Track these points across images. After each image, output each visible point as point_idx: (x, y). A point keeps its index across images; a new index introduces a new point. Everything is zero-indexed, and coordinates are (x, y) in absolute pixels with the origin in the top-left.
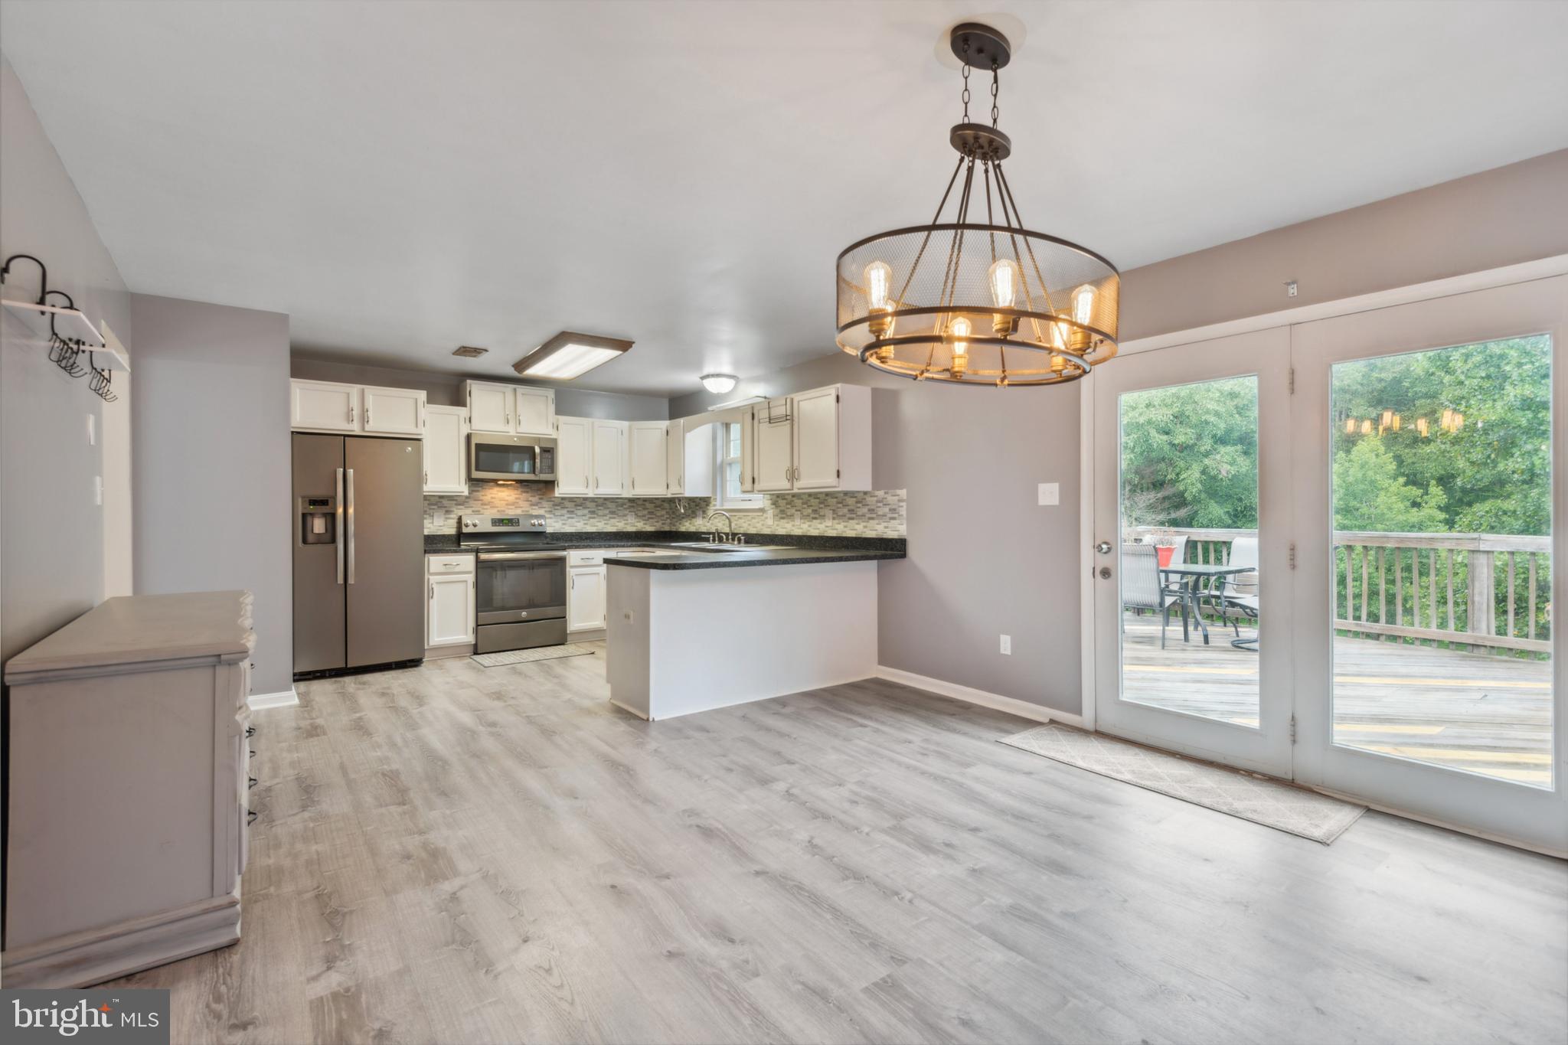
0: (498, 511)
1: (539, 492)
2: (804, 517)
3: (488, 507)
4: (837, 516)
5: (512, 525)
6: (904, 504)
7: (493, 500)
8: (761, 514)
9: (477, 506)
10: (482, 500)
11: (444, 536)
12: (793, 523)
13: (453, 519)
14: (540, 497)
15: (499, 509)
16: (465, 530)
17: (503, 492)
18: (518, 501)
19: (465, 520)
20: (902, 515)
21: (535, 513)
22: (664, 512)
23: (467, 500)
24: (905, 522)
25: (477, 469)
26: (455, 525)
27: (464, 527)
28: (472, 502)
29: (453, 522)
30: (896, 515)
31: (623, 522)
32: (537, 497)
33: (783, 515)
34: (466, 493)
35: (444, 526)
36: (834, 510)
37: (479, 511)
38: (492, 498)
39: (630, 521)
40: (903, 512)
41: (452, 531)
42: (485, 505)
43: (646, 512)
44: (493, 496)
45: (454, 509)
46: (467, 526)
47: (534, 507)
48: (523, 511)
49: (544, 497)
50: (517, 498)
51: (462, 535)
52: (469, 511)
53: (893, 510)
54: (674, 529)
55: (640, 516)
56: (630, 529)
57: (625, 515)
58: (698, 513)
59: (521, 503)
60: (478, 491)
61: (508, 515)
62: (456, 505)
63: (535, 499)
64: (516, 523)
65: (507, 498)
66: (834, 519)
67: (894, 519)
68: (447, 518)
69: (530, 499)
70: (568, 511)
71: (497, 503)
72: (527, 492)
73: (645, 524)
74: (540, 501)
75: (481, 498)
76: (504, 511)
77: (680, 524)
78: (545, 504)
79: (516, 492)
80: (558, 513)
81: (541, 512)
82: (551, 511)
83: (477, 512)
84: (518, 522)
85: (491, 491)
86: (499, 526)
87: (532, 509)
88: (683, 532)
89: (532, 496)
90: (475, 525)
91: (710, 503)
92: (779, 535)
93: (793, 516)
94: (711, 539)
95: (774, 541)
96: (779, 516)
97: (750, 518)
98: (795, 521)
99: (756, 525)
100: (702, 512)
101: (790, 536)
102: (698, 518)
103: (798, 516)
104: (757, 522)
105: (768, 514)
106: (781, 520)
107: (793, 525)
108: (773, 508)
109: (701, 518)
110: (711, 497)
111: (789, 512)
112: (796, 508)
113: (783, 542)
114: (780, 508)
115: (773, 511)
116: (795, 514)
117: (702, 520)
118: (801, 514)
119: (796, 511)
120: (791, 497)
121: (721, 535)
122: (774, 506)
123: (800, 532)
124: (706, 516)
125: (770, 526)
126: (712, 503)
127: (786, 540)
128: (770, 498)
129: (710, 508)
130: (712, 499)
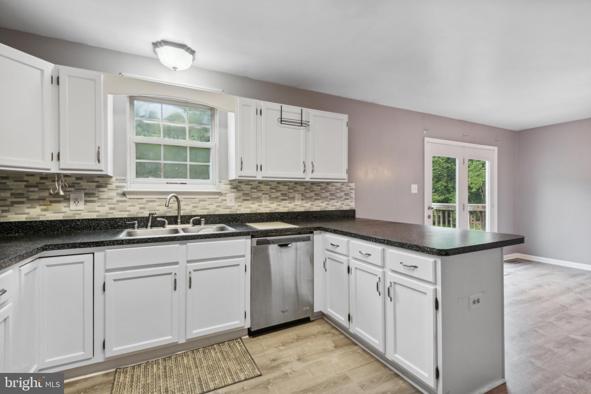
2: (271, 199)
4: (304, 197)
6: (353, 191)
8: (218, 196)
12: (260, 204)
20: (352, 197)
24: (354, 201)
30: (349, 197)
33: (247, 197)
36: (302, 194)
40: (353, 195)
53: (347, 194)
58: (72, 196)
66: (302, 200)
67: (347, 199)
91: (109, 184)
92: (243, 214)
93: (260, 198)
94: (136, 225)
95: (239, 220)
96: (242, 198)
97: (197, 200)
98: (262, 202)
99: (208, 207)
100: (83, 195)
101: (259, 214)
102: (72, 203)
103: (266, 198)
104: (209, 204)
105: (226, 197)
106: (245, 202)
107: (259, 206)
108: (234, 192)
109: (83, 202)
110: (111, 177)
111: (254, 195)
112: (263, 192)
113: (252, 219)
114: (244, 192)
115: (233, 194)
116: (262, 196)
117: (85, 204)
118: (269, 196)
119: (263, 194)
120: (257, 183)
121: (158, 219)
122: (235, 190)
123: (267, 210)
124: (96, 199)
125: (229, 207)
126: (114, 183)
127: (255, 217)
128: (230, 183)
129: (108, 190)
130: (114, 179)
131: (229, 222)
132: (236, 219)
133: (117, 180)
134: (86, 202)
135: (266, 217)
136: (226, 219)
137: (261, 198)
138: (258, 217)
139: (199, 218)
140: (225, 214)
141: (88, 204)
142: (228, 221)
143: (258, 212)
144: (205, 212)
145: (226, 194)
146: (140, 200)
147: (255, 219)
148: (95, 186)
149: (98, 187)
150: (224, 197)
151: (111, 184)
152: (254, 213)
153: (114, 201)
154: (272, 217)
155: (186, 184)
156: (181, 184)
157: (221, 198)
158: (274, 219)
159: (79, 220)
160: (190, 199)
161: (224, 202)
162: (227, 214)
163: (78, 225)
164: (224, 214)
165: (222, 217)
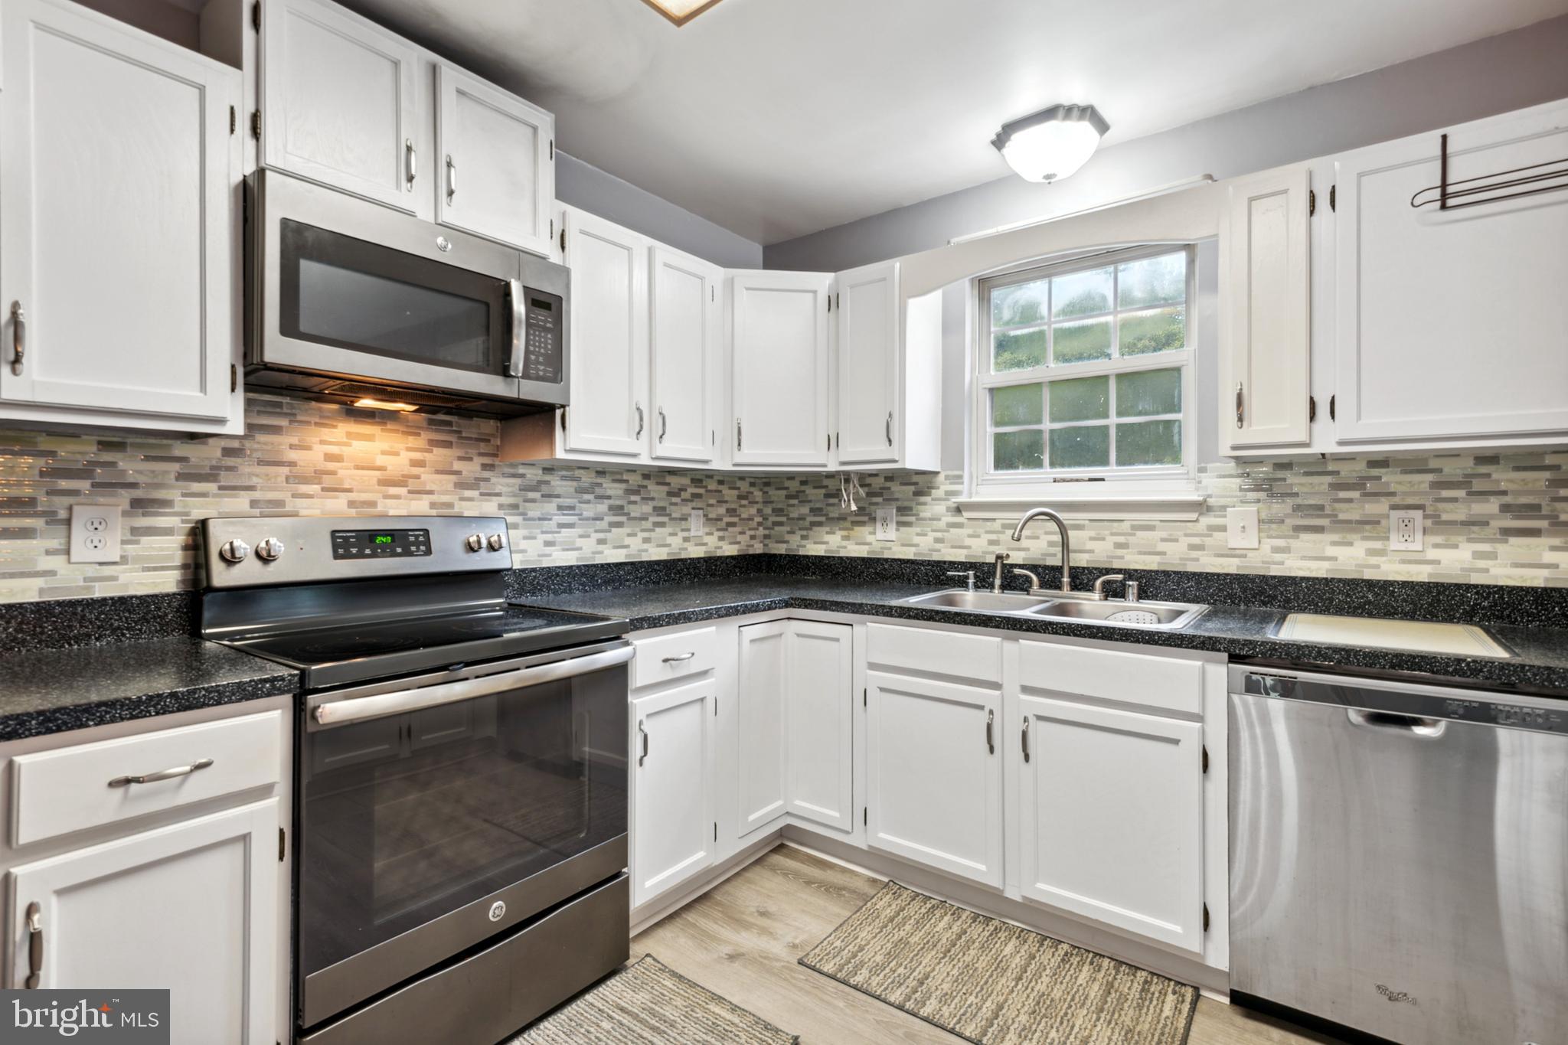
0: (351, 504)
1: (483, 447)
3: (314, 489)
5: (407, 553)
7: (331, 466)
9: (271, 484)
10: (292, 464)
11: (122, 603)
13: (168, 531)
14: (487, 460)
15: (353, 496)
16: (222, 576)
17: (370, 438)
18: (416, 471)
19: (219, 537)
21: (469, 509)
22: (753, 511)
23: (230, 461)
25: (290, 327)
26: (178, 558)
27: (217, 568)
28: (248, 470)
29: (171, 547)
31: (681, 534)
32: (478, 461)
33: (1311, 518)
34: (236, 425)
35: (124, 560)
37: (280, 503)
38: (329, 458)
39: (693, 533)
41: (168, 582)
42: (304, 480)
43: (722, 510)
44: (334, 450)
45: (174, 494)
46: (230, 559)
47: (468, 493)
48: (433, 505)
49: (497, 462)
50: (415, 463)
51: (207, 598)
52: (240, 502)
54: (781, 549)
55: (711, 519)
56: (695, 552)
57: (684, 518)
58: (880, 513)
59: (428, 478)
60: (276, 430)
61: (384, 516)
62: (180, 477)
63: (471, 468)
64: (417, 544)
65: (381, 461)
68: (136, 531)
69: (457, 466)
70: (560, 508)
71: (346, 474)
72: (448, 445)
73: (721, 539)
74: (486, 474)
75: (293, 455)
76: (372, 504)
77: (804, 537)
78: (503, 484)
79: (411, 441)
80: (534, 511)
81: (490, 507)
82: (515, 507)
83: (274, 509)
84: (427, 543)
85: (326, 433)
86: (360, 555)
87: (462, 499)
88: (821, 558)
89: (460, 458)
90: (265, 558)
91: (933, 488)
92: (1294, 578)
93: (1378, 523)
94: (971, 581)
95: (1274, 597)
96: (1290, 522)
97: (1126, 526)
98: (1388, 539)
99: (1162, 547)
100: (895, 511)
101: (1370, 584)
102: (878, 525)
103: (1407, 523)
104: (1163, 540)
105: (1225, 516)
106: (1305, 537)
107: (1372, 552)
108: (1258, 501)
109: (894, 526)
110: (938, 473)
111: (1351, 513)
112: (1397, 500)
113: (1331, 600)
114: (1299, 501)
115: (1253, 508)
116: (1388, 516)
117: (897, 530)
118: (1425, 517)
119: (1394, 507)
120: (1360, 467)
121: (1017, 571)
122: (1262, 495)
123: (1421, 574)
124: (912, 519)
125: (1238, 552)
126: (943, 487)
127: (1348, 595)
128: (1240, 471)
129: (933, 500)
130: (941, 478)
131: (1233, 602)
132: (1262, 592)
133: (947, 477)
134: (900, 524)
135: (1404, 600)
136: (1220, 590)
137: (1384, 522)
138: (1362, 598)
139: (1120, 577)
140: (1218, 575)
141: (902, 529)
142: (1231, 596)
143: (1369, 575)
144: (1151, 563)
145: (1224, 508)
146: (989, 524)
147: (1346, 603)
148: (911, 493)
149: (918, 493)
150: (1215, 516)
151: (938, 488)
152: (1340, 580)
153: (942, 524)
154: (1439, 601)
155: (1103, 480)
156: (1091, 480)
157: (1206, 521)
158: (1453, 610)
159: (886, 560)
160: (1106, 523)
161: (1217, 535)
162: (1227, 575)
163: (885, 569)
164: (1213, 575)
165: (1208, 581)
